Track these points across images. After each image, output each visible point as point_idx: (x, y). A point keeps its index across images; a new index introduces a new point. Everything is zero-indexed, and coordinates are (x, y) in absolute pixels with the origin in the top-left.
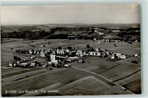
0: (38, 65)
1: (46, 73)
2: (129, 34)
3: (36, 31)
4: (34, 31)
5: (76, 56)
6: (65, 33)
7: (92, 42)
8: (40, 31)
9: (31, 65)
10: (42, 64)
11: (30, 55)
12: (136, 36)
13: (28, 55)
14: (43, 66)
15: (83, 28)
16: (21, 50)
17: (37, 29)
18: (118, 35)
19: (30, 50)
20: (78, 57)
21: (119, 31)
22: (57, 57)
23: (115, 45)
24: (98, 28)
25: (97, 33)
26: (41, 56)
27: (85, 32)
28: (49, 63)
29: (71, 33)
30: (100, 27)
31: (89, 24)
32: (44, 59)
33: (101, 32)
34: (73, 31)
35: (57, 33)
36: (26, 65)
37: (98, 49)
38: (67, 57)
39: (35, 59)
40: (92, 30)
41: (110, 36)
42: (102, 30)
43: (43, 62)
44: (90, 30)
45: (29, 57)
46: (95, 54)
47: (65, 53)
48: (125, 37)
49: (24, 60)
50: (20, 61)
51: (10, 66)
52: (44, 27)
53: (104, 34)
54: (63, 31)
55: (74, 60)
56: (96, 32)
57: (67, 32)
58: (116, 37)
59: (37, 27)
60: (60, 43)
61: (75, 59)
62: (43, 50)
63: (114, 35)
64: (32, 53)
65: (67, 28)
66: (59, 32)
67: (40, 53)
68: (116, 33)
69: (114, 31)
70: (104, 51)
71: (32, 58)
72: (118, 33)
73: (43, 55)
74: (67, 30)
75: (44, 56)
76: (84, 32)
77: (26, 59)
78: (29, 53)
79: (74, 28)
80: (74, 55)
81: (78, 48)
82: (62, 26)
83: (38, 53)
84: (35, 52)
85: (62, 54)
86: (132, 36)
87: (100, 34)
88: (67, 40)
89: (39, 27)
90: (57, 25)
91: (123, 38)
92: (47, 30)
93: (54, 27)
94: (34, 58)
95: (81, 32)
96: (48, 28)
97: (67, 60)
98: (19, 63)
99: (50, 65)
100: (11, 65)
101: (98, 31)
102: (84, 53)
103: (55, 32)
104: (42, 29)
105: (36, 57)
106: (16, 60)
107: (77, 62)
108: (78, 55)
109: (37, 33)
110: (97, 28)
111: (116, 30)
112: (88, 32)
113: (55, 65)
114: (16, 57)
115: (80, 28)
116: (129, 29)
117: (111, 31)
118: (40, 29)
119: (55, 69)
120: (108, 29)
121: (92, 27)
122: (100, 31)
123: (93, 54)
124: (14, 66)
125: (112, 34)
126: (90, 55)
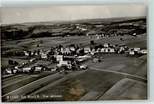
0: (44, 69)
1: (63, 78)
2: (113, 28)
3: (12, 30)
4: (10, 31)
5: (86, 54)
6: (45, 31)
7: (90, 38)
8: (17, 30)
9: (36, 70)
10: (49, 67)
11: (27, 57)
12: (121, 29)
13: (25, 57)
14: (52, 70)
15: (63, 25)
16: (14, 52)
17: (13, 29)
18: (102, 30)
19: (25, 52)
20: (88, 55)
21: (102, 26)
22: (64, 57)
23: (121, 39)
24: (80, 23)
25: (80, 29)
26: (42, 57)
27: (67, 29)
28: (58, 65)
29: (51, 31)
30: (82, 22)
31: (67, 21)
32: (47, 61)
33: (84, 27)
34: (53, 29)
35: (36, 32)
36: (29, 70)
37: (108, 44)
38: (76, 56)
39: (36, 62)
40: (73, 26)
41: (93, 32)
42: (84, 25)
43: (49, 65)
44: (71, 27)
45: (28, 59)
46: (107, 51)
47: (71, 52)
48: (110, 31)
49: (23, 64)
50: (19, 65)
51: (9, 74)
52: (21, 27)
53: (86, 30)
54: (42, 29)
55: (87, 60)
56: (78, 28)
57: (47, 30)
58: (100, 32)
59: (13, 27)
60: (54, 41)
61: (87, 58)
62: (41, 50)
63: (98, 30)
64: (28, 54)
65: (47, 26)
66: (38, 30)
67: (38, 54)
68: (100, 28)
69: (97, 26)
70: (115, 46)
71: (31, 61)
72: (102, 28)
73: (44, 56)
74: (46, 28)
75: (46, 57)
76: (65, 28)
77: (26, 63)
78: (24, 55)
79: (54, 26)
80: (82, 53)
81: (81, 45)
82: (39, 24)
83: (36, 54)
84: (32, 54)
85: (69, 53)
86: (117, 30)
87: (83, 29)
88: (60, 38)
89: (15, 27)
90: (33, 24)
91: (108, 32)
92: (25, 29)
93: (32, 26)
94: (34, 60)
95: (61, 29)
96: (25, 27)
97: (78, 61)
98: (18, 68)
99: (60, 68)
100: (10, 72)
101: (80, 27)
102: (93, 50)
103: (34, 30)
104: (19, 29)
105: (36, 60)
106: (13, 64)
107: (91, 61)
108: (87, 53)
109: (14, 33)
110: (78, 24)
111: (99, 24)
112: (69, 29)
113: (69, 68)
114: (12, 61)
115: (60, 25)
116: (112, 23)
117: (94, 27)
118: (16, 29)
119: (70, 72)
120: (90, 24)
121: (73, 24)
122: (82, 27)
123: (105, 51)
124: (15, 72)
125: (96, 29)
126: (102, 52)
